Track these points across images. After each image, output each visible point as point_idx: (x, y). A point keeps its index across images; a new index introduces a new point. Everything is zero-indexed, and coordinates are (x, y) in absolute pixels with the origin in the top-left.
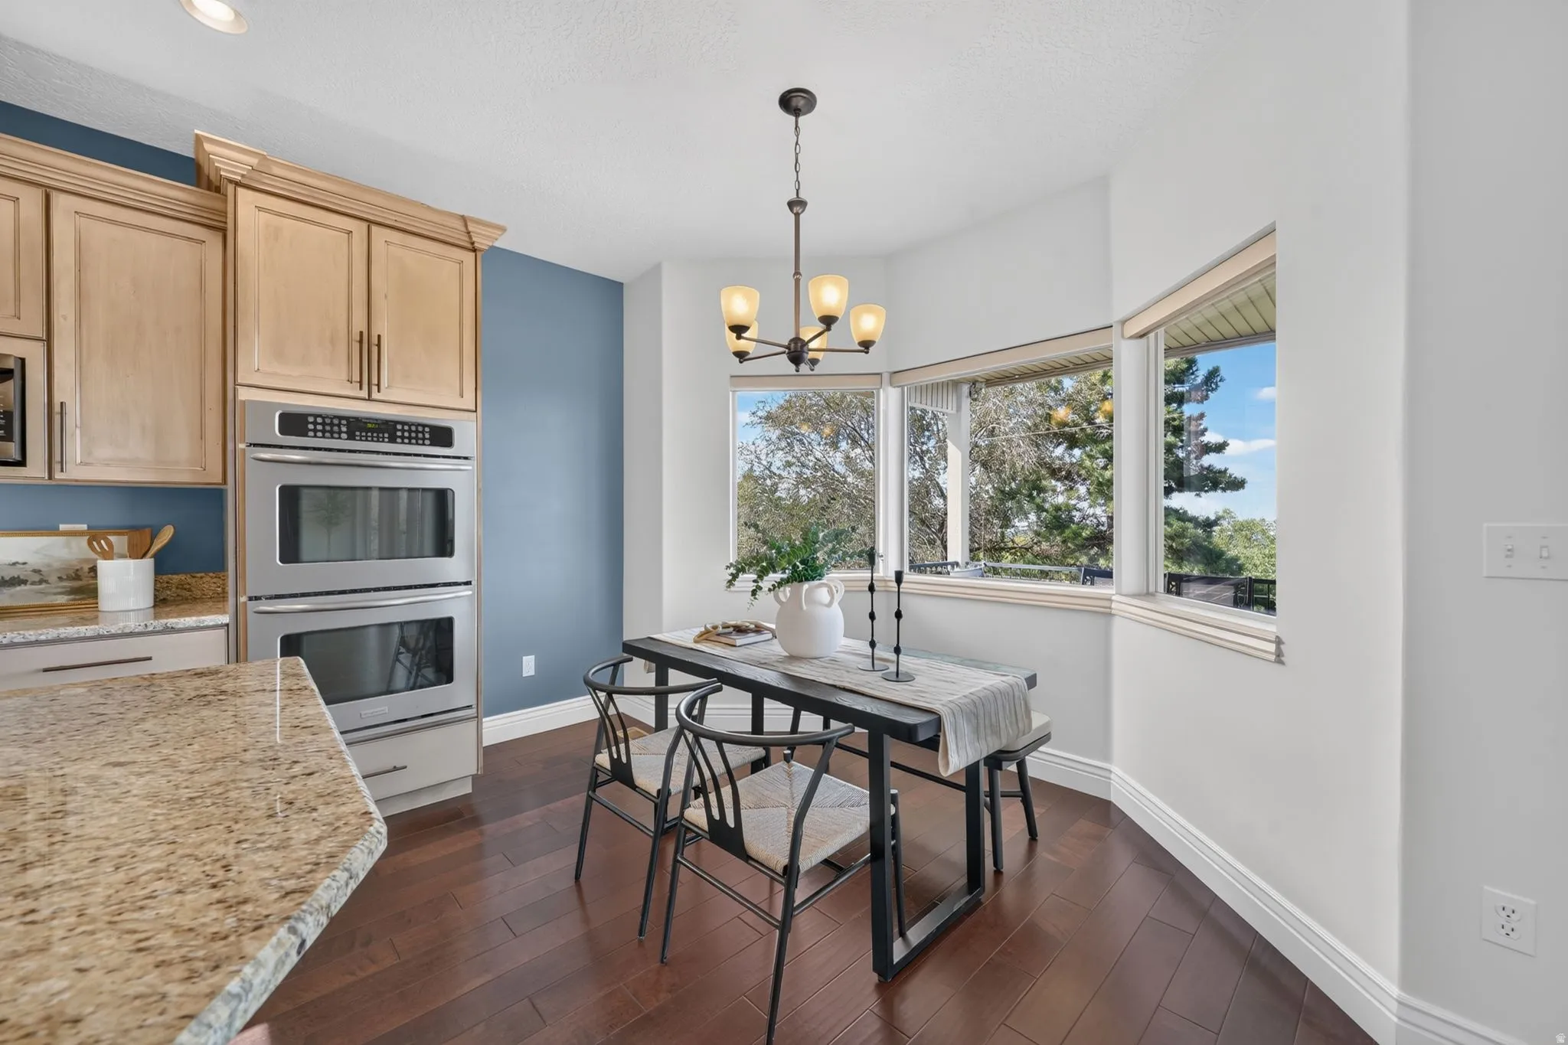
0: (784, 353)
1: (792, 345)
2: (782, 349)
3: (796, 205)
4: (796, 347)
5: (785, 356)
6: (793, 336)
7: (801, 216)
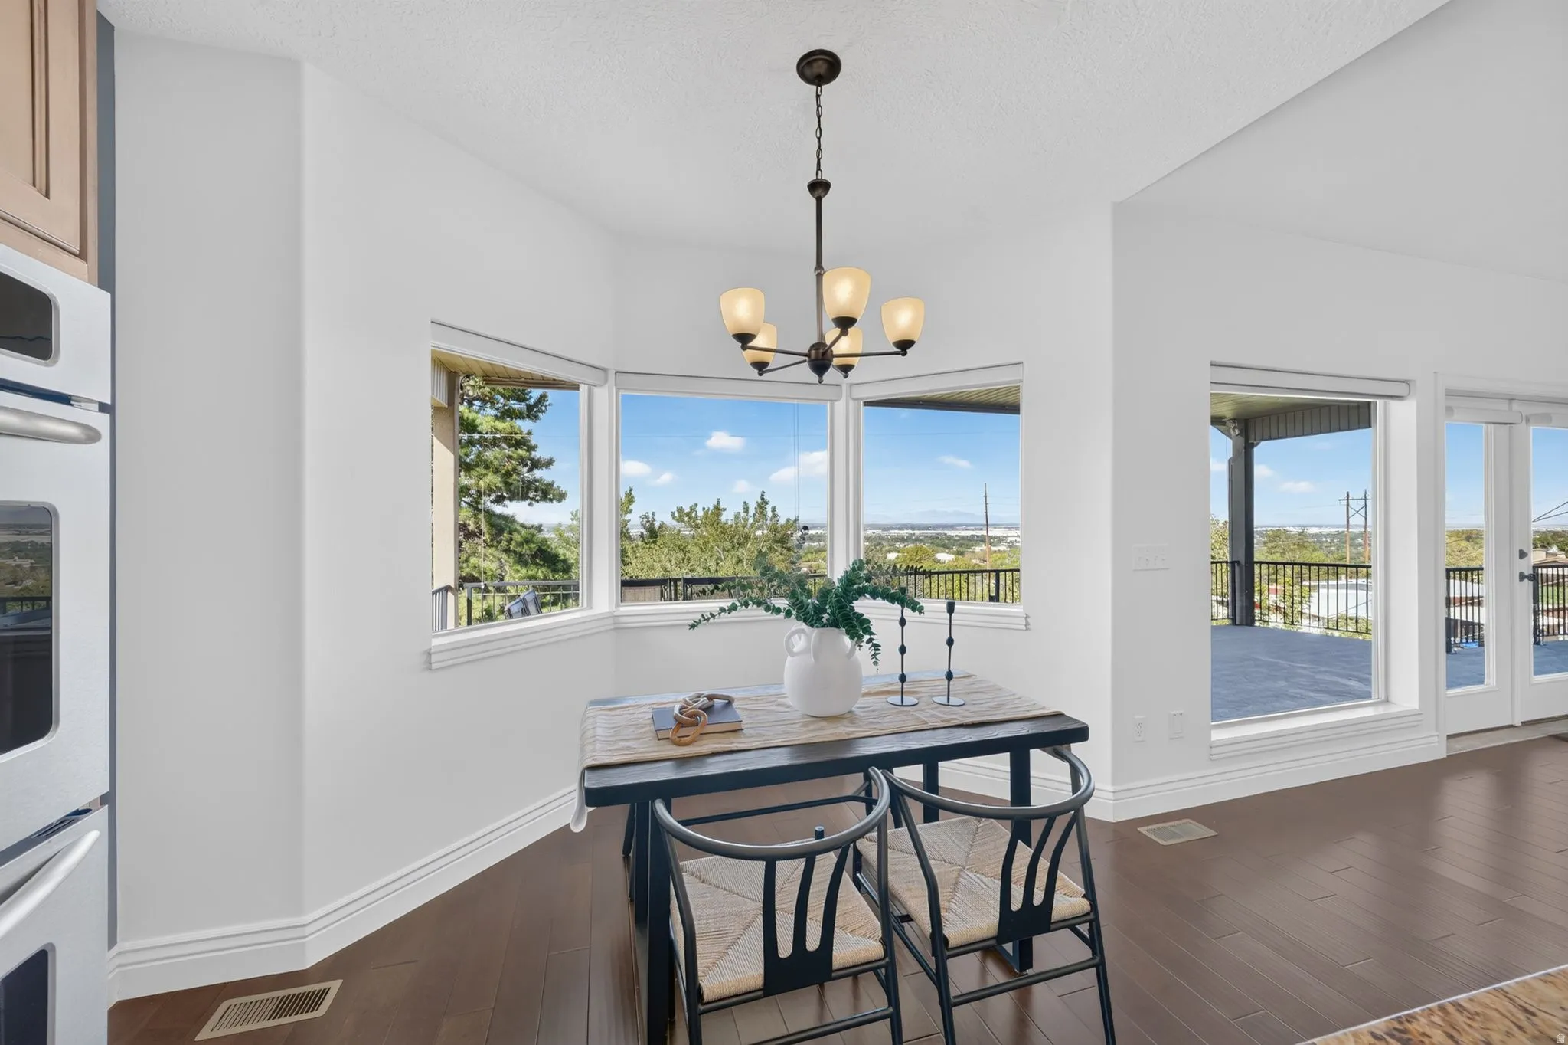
0: (804, 361)
1: (813, 352)
2: (803, 358)
3: (819, 188)
4: (817, 353)
5: (806, 364)
6: (815, 340)
7: (823, 200)
